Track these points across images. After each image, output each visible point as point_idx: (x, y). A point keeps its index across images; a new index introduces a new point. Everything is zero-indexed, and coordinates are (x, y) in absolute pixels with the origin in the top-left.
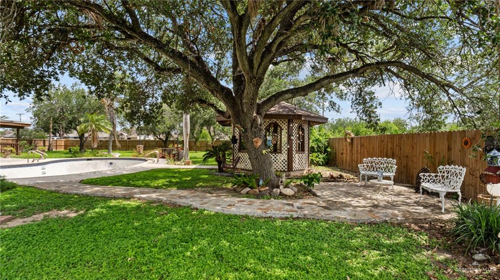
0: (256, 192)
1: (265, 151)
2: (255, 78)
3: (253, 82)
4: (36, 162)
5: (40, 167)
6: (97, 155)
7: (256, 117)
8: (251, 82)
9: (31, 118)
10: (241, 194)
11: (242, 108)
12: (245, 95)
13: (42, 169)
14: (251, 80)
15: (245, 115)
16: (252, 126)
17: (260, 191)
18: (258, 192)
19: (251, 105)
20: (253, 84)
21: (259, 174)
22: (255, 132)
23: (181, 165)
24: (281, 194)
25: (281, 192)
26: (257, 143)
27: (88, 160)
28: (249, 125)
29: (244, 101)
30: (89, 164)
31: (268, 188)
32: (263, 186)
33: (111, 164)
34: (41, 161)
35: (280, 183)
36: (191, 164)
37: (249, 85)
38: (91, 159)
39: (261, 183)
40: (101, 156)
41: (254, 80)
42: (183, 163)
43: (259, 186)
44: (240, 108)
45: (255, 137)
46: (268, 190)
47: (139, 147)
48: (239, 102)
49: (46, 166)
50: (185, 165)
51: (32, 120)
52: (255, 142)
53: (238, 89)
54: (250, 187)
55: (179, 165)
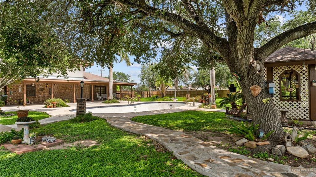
0: (252, 145)
1: (265, 100)
2: (246, 19)
3: (244, 24)
4: (132, 104)
5: (133, 106)
6: (164, 100)
7: (253, 63)
8: (242, 25)
9: (140, 80)
10: (236, 144)
11: (236, 55)
12: (238, 41)
13: (135, 108)
14: (242, 22)
15: (240, 62)
16: (248, 73)
17: (257, 145)
18: (255, 146)
19: (246, 50)
20: (246, 27)
21: (258, 125)
22: (252, 79)
23: (208, 108)
24: (286, 153)
25: (286, 151)
26: (254, 90)
27: (159, 103)
28: (245, 72)
29: (237, 48)
30: (159, 105)
31: (268, 143)
32: (263, 139)
33: (171, 105)
34: (135, 103)
35: (286, 139)
36: (216, 108)
37: (240, 29)
38: (160, 103)
39: (261, 134)
40: (167, 101)
41: (246, 21)
42: (210, 107)
43: (258, 137)
44: (235, 55)
45: (253, 85)
46: (268, 145)
47: (187, 95)
48: (233, 49)
49: (137, 106)
50: (211, 108)
51: (141, 81)
52: (252, 89)
53: (232, 37)
54: (247, 138)
55: (207, 108)
